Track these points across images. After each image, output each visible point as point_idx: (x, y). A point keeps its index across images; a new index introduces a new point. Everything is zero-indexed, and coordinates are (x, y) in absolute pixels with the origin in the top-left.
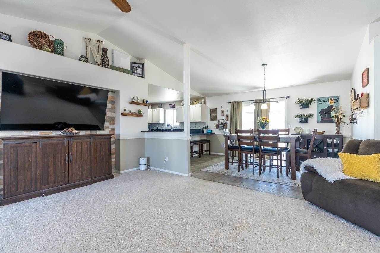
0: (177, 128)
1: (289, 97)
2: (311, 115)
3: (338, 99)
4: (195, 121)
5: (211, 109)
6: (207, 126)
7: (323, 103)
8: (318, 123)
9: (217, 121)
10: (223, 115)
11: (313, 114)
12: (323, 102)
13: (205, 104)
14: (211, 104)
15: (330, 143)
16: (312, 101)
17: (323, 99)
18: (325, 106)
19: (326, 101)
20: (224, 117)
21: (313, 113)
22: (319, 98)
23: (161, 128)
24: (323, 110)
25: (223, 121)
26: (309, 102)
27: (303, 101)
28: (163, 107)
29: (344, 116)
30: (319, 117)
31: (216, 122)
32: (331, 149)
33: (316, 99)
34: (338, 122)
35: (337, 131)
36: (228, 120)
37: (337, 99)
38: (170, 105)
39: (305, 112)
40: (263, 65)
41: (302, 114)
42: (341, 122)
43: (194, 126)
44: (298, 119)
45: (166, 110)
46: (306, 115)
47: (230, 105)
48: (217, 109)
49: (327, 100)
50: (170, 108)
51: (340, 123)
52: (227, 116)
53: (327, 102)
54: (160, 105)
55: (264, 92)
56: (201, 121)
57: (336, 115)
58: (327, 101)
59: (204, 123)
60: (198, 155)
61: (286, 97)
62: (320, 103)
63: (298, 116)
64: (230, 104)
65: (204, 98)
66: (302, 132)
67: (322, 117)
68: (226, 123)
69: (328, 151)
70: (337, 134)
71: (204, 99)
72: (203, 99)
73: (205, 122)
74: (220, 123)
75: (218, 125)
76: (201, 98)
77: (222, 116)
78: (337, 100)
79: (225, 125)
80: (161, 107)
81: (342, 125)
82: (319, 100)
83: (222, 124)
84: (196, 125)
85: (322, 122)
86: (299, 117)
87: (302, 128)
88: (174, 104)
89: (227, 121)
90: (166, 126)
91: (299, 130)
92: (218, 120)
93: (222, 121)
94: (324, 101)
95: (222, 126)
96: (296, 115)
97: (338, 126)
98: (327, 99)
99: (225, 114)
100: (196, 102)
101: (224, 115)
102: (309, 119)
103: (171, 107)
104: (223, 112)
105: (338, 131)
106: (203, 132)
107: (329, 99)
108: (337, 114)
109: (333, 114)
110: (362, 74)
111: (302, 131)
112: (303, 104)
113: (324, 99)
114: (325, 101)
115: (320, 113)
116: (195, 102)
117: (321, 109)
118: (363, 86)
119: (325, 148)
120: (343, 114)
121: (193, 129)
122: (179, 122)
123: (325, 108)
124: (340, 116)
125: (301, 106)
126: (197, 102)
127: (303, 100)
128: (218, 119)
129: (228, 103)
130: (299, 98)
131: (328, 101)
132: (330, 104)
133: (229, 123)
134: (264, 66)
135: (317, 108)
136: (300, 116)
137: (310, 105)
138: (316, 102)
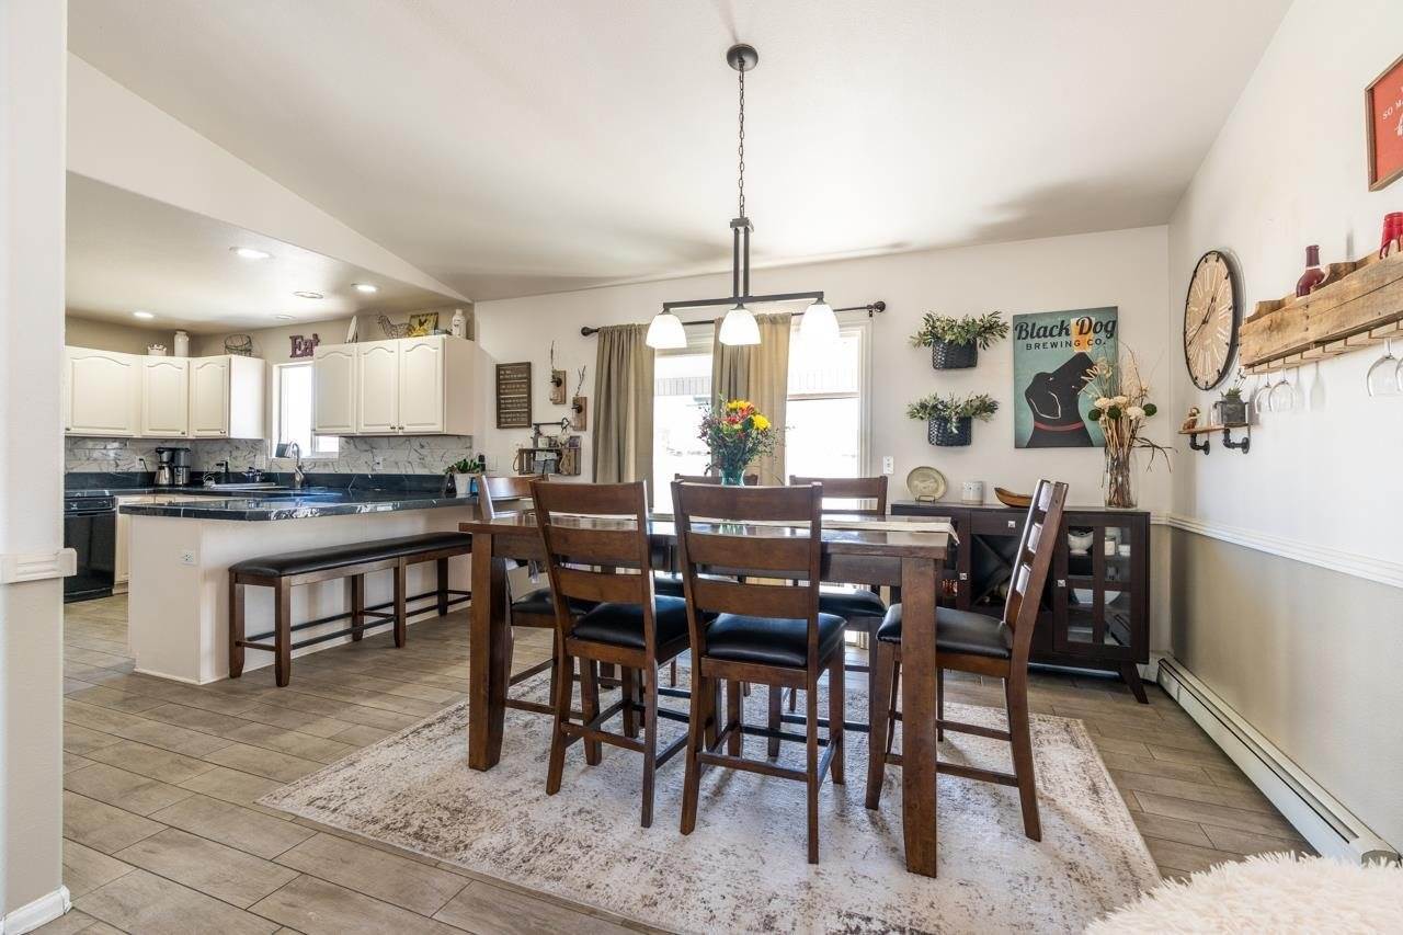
0: (326, 465)
1: (881, 307)
2: (987, 407)
3: (1115, 323)
4: (409, 429)
5: (499, 368)
6: (482, 458)
7: (1043, 340)
8: (1018, 446)
9: (531, 432)
10: (559, 400)
11: (994, 399)
12: (1045, 336)
13: (470, 334)
14: (500, 340)
15: (1079, 558)
16: (990, 328)
17: (1043, 324)
18: (1051, 359)
19: (1056, 331)
20: (567, 412)
21: (994, 396)
22: (1026, 316)
23: (243, 468)
24: (1041, 378)
25: (559, 428)
26: (979, 334)
27: (952, 328)
28: (256, 347)
29: (1150, 410)
30: (1023, 416)
31: (523, 438)
32: (1091, 591)
33: (1010, 324)
34: (1122, 445)
35: (1116, 491)
36: (583, 428)
37: (1106, 324)
38: (294, 339)
39: (957, 389)
40: (740, 55)
41: (947, 399)
42: (1136, 443)
43: (414, 456)
44: (922, 427)
45: (275, 368)
46: (962, 403)
47: (592, 343)
48: (529, 364)
49: (1064, 329)
50: (294, 355)
51: (1130, 446)
52: (579, 407)
53: (1064, 338)
54: (241, 339)
55: (741, 229)
56: (437, 428)
57: (1112, 402)
58: (1060, 334)
59: (464, 439)
60: (390, 626)
61: (869, 307)
62: (1029, 340)
63: (923, 406)
64: (593, 341)
65: (468, 304)
66: (945, 493)
67: (1037, 418)
68: (574, 444)
69: (1072, 599)
70: (1118, 505)
71: (467, 309)
72: (459, 312)
73: (470, 437)
74: (542, 443)
75: (532, 452)
76: (451, 306)
77: (556, 403)
78: (1106, 331)
79: (565, 452)
80: (247, 351)
81: (1139, 458)
82: (1027, 328)
83: (553, 446)
84: (423, 452)
85: (1039, 440)
86: (932, 412)
87: (943, 472)
88: (316, 336)
89: (577, 434)
90: (274, 456)
91: (930, 484)
92: (538, 425)
93: (555, 431)
94: (1047, 332)
95: (552, 456)
96: (916, 402)
97: (1120, 466)
98: (1063, 322)
99: (571, 396)
100: (425, 326)
101: (563, 401)
102: (976, 424)
103: (298, 352)
104: (558, 381)
105: (1121, 492)
106: (452, 491)
107: (1073, 321)
108: (1119, 399)
109: (1091, 398)
110: (1371, 92)
111: (942, 489)
112: (951, 342)
113: (1049, 323)
114: (1051, 335)
115: (1029, 394)
116: (421, 324)
117: (1034, 374)
118: (1374, 177)
119: (1062, 583)
120: (1146, 402)
121: (410, 472)
122: (342, 436)
123: (1050, 370)
124: (1135, 412)
125: (941, 358)
126: (429, 325)
127: (951, 325)
128: (536, 419)
129: (586, 332)
130: (930, 316)
131: (1067, 334)
132: (1077, 350)
133: (586, 440)
134: (742, 62)
135: (1016, 369)
136: (935, 407)
137: (980, 350)
138: (1010, 335)
